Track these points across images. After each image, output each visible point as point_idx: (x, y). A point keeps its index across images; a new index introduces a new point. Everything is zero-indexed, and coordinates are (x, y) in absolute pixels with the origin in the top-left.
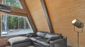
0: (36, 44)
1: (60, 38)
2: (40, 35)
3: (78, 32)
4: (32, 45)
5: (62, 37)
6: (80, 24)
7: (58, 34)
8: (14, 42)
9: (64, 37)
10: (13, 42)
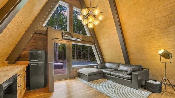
0: (111, 76)
1: (140, 70)
2: (111, 67)
3: (166, 63)
4: (103, 78)
5: (142, 69)
6: (169, 54)
7: (136, 66)
8: (90, 73)
9: (145, 69)
10: (88, 73)
